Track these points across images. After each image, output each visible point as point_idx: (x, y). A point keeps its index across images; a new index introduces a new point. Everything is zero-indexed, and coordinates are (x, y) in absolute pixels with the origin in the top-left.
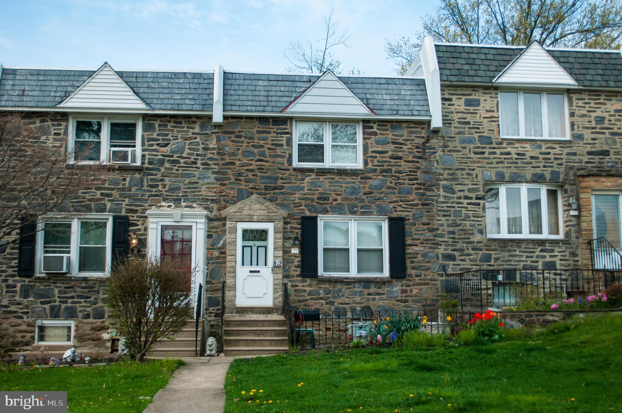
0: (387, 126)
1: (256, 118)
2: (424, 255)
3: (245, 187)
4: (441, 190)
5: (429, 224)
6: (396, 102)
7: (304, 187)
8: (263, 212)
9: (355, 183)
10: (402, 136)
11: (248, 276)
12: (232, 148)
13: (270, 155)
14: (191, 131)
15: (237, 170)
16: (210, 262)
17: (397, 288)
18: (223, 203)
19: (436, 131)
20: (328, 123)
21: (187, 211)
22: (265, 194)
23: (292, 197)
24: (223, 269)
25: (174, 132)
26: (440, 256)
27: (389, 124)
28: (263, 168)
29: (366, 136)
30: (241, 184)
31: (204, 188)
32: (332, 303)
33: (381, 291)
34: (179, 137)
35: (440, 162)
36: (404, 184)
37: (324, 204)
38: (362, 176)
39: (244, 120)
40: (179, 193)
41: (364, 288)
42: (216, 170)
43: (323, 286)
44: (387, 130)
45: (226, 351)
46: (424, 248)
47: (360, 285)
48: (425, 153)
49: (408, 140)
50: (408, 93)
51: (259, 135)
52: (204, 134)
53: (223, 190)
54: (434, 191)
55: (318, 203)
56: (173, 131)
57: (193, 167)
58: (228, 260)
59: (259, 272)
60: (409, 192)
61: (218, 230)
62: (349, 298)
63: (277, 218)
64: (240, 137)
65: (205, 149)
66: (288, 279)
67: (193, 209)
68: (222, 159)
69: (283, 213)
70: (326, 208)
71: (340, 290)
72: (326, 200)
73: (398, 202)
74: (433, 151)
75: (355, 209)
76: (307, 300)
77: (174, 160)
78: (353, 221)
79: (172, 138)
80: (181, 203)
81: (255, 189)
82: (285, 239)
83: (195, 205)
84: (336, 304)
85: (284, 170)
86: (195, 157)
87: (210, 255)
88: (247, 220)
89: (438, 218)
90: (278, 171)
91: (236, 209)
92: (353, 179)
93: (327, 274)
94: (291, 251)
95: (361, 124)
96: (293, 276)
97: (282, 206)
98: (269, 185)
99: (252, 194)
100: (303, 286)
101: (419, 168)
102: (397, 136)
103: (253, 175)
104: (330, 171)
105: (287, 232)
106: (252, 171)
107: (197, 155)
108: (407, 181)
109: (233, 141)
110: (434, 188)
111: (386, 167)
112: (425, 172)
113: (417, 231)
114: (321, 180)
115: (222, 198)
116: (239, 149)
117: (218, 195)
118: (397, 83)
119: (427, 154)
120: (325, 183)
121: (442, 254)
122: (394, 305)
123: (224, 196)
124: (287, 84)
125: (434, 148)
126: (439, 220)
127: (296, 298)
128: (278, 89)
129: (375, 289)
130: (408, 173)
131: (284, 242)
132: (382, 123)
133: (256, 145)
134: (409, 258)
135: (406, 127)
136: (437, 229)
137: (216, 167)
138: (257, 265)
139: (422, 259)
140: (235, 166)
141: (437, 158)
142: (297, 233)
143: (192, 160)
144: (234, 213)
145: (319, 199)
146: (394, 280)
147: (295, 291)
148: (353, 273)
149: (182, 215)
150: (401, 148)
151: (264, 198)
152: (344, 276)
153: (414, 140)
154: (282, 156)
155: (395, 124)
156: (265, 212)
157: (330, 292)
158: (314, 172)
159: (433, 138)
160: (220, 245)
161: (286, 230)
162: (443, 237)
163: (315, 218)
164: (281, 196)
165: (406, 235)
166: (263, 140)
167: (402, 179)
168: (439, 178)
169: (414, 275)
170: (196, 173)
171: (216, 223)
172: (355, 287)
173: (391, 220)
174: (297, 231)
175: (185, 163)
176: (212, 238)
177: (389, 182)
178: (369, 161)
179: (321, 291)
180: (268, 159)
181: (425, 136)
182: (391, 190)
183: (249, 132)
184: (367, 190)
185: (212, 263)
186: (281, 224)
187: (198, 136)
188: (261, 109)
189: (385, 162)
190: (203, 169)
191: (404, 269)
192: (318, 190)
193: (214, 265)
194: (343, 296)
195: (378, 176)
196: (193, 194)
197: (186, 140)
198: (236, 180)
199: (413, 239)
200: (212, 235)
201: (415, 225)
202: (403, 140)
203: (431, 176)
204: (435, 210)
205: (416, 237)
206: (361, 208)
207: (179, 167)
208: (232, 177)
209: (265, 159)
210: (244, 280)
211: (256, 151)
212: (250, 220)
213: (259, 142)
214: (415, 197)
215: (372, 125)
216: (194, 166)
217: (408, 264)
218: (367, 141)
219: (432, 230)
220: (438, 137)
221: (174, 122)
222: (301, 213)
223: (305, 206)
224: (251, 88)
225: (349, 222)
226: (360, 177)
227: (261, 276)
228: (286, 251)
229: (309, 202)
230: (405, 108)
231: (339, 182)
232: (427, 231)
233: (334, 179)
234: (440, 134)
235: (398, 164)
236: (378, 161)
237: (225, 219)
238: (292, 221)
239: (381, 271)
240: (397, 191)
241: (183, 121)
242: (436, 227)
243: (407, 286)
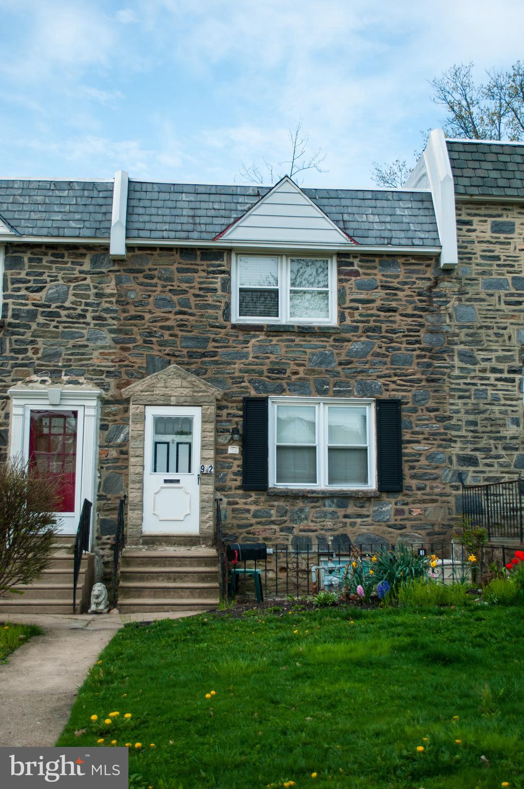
0: (374, 261)
1: (177, 249)
2: (430, 457)
3: (158, 353)
4: (456, 358)
5: (437, 410)
6: (388, 226)
7: (248, 353)
8: (186, 391)
9: (325, 347)
10: (398, 276)
11: (162, 488)
12: (140, 294)
13: (196, 305)
14: (78, 268)
15: (146, 327)
16: (104, 466)
17: (389, 506)
18: (125, 377)
19: (448, 270)
20: (284, 258)
21: (70, 389)
22: (188, 364)
23: (230, 368)
24: (123, 477)
25: (52, 269)
26: (454, 459)
27: (377, 260)
28: (185, 325)
29: (343, 277)
30: (152, 349)
31: (96, 354)
32: (290, 530)
33: (364, 511)
34: (59, 278)
35: (454, 317)
36: (399, 349)
37: (279, 378)
38: (337, 336)
39: (158, 251)
40: (58, 362)
41: (339, 506)
42: (115, 327)
43: (276, 503)
44: (375, 268)
45: (121, 605)
46: (430, 446)
47: (333, 502)
48: (431, 302)
49: (406, 283)
50: (406, 212)
51: (181, 274)
52: (98, 273)
53: (126, 357)
54: (445, 360)
55: (268, 377)
56: (50, 268)
57: (79, 323)
58: (131, 463)
59: (178, 481)
60: (407, 362)
61: (116, 418)
62: (315, 522)
63: (206, 400)
64: (152, 277)
65: (98, 295)
66: (223, 493)
67: (79, 386)
68: (124, 311)
69: (216, 392)
70: (281, 385)
71: (302, 510)
72: (281, 373)
73: (390, 377)
74: (444, 299)
75: (325, 387)
76: (251, 525)
77: (51, 312)
78: (322, 404)
79: (49, 279)
80: (61, 376)
81: (174, 355)
82: (219, 431)
83: (82, 380)
84: (295, 531)
85: (217, 327)
86: (83, 307)
87: (104, 456)
88: (161, 402)
89: (451, 401)
90: (208, 328)
91: (144, 386)
92: (323, 341)
93: (282, 486)
94: (227, 450)
95: (335, 259)
96: (230, 489)
97: (214, 381)
98: (195, 350)
99: (169, 363)
100: (246, 504)
101: (422, 325)
102: (390, 276)
103: (171, 335)
104: (287, 329)
105: (221, 422)
106: (169, 328)
107: (87, 304)
108: (404, 345)
109: (141, 284)
110: (445, 356)
111: (372, 324)
112: (432, 332)
113: (420, 420)
114: (274, 342)
115: (124, 369)
116: (150, 296)
117: (117, 364)
118: (390, 197)
119: (435, 305)
120: (280, 348)
121: (458, 456)
122: (384, 532)
123: (127, 366)
124: (223, 198)
125: (445, 296)
126: (452, 404)
127: (235, 522)
128: (210, 205)
129: (356, 508)
130: (407, 333)
131: (216, 437)
132: (367, 257)
133: (175, 290)
134: (406, 461)
135: (403, 264)
136: (450, 418)
137: (115, 322)
138: (177, 471)
139: (427, 463)
140: (143, 322)
141: (450, 310)
142: (237, 423)
143: (79, 311)
144: (142, 391)
145: (271, 371)
146: (384, 495)
147: (234, 510)
148: (322, 483)
149: (62, 394)
150: (395, 295)
151: (188, 370)
152: (309, 488)
153: (415, 283)
154: (214, 306)
155: (386, 259)
156: (188, 390)
157: (286, 512)
158: (262, 331)
159: (443, 280)
160: (119, 441)
161: (220, 419)
162: (459, 430)
163: (265, 401)
164: (213, 366)
165: (403, 426)
166: (187, 282)
167: (397, 342)
168: (453, 341)
169: (414, 487)
170: (85, 331)
171: (114, 408)
172: (325, 506)
173: (380, 403)
174: (236, 419)
175: (68, 316)
176: (107, 429)
177: (376, 346)
178: (346, 315)
179: (273, 512)
180: (194, 311)
181: (432, 277)
182: (380, 359)
183: (165, 270)
184: (343, 358)
185: (108, 468)
186: (212, 409)
187: (88, 276)
188: (183, 235)
189: (372, 315)
190: (95, 325)
191: (400, 477)
192: (269, 358)
193: (111, 471)
194: (306, 518)
195: (361, 336)
196: (80, 363)
197: (70, 281)
198: (145, 342)
199: (413, 433)
200: (108, 426)
201: (417, 411)
202: (398, 283)
203: (441, 337)
204: (446, 389)
205: (417, 429)
206: (335, 386)
207: (58, 322)
208: (138, 337)
209: (190, 311)
210: (156, 493)
211: (175, 298)
212: (166, 403)
213: (180, 285)
214: (416, 368)
215: (351, 260)
216: (81, 320)
217: (406, 471)
218: (344, 284)
219: (442, 419)
220: (452, 278)
221: (53, 255)
222: (243, 392)
223: (249, 382)
224: (170, 204)
225: (317, 406)
226: (332, 338)
227: (181, 488)
228: (220, 451)
229: (255, 376)
230: (402, 235)
231: (301, 346)
232: (434, 421)
233: (293, 341)
234: (454, 275)
235: (390, 319)
236: (361, 315)
237: (127, 401)
238: (230, 405)
239: (365, 480)
240: (388, 360)
241: (66, 253)
242: (448, 414)
243: (404, 504)
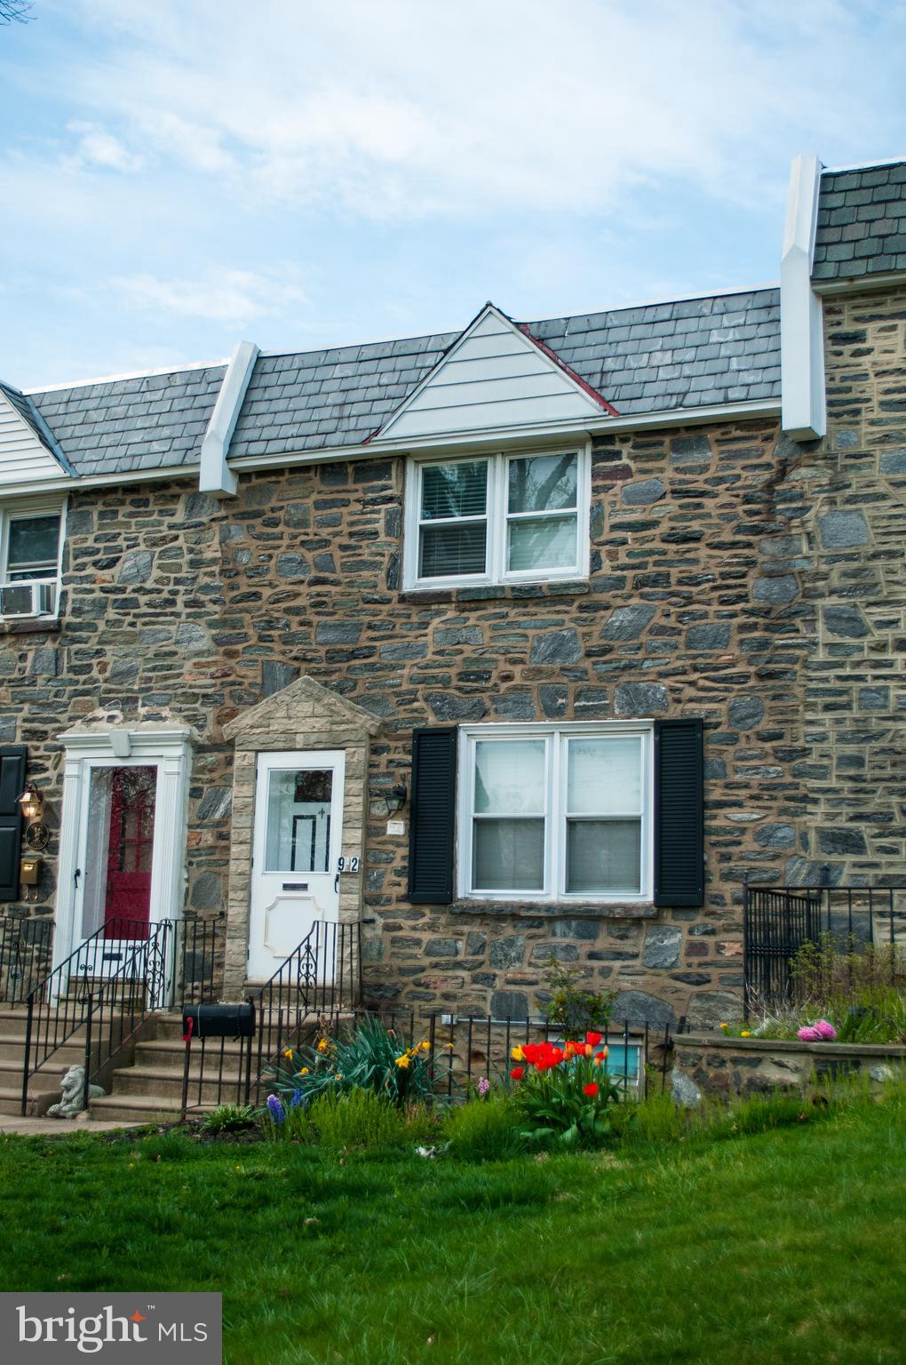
0: (661, 444)
1: (316, 466)
2: (764, 836)
3: (281, 658)
4: (820, 625)
5: (779, 736)
6: (687, 370)
7: (425, 645)
8: (319, 724)
9: (560, 623)
10: (705, 469)
11: (280, 899)
12: (255, 555)
13: (343, 564)
14: (168, 520)
15: (263, 612)
16: (194, 860)
17: (676, 937)
18: (229, 703)
19: (808, 443)
20: (499, 458)
21: (149, 729)
22: (327, 673)
23: (392, 678)
24: (221, 881)
25: (130, 528)
26: (813, 837)
27: (667, 440)
28: (324, 603)
29: (600, 483)
30: (271, 650)
31: (188, 665)
32: (489, 979)
33: (627, 946)
34: (140, 540)
35: (819, 539)
36: (705, 615)
37: (477, 690)
38: (584, 601)
39: (287, 476)
40: (132, 684)
41: (581, 936)
42: (216, 617)
43: (466, 929)
44: (661, 457)
46: (763, 813)
47: (569, 927)
48: (771, 512)
49: (720, 480)
50: (731, 335)
51: (320, 513)
52: (195, 526)
53: (231, 668)
54: (797, 631)
55: (459, 689)
56: (127, 525)
57: (166, 615)
58: (232, 856)
59: (305, 887)
60: (719, 640)
61: (215, 775)
62: (536, 966)
63: (352, 737)
64: (274, 523)
65: (194, 564)
66: (378, 908)
67: (160, 723)
68: (233, 587)
69: (367, 721)
70: (480, 703)
71: (511, 943)
72: (482, 678)
73: (684, 673)
74: (800, 504)
75: (561, 701)
76: (423, 970)
77: (126, 600)
78: (557, 736)
79: (125, 544)
80: (136, 708)
81: (305, 660)
82: (371, 794)
83: (166, 712)
84: (498, 983)
85: (376, 602)
86: (171, 587)
87: (194, 843)
88: (281, 745)
89: (810, 716)
90: (362, 605)
91: (256, 717)
92: (558, 612)
93: (481, 895)
94: (385, 828)
95: (589, 449)
96: (389, 900)
97: (367, 702)
98: (338, 647)
99: (297, 673)
100: (414, 928)
101: (750, 563)
102: (690, 470)
103: (302, 624)
104: (492, 594)
105: (377, 776)
106: (297, 611)
107: (178, 581)
108: (715, 607)
109: (258, 537)
110: (798, 622)
111: (651, 569)
112: (770, 575)
113: (742, 759)
114: (470, 622)
115: (228, 689)
116: (270, 557)
117: (219, 681)
119: (779, 518)
120: (480, 629)
121: (819, 830)
122: (664, 990)
123: (233, 684)
124: (401, 363)
125: (801, 496)
126: (811, 723)
127: (397, 962)
128: (374, 380)
129: (611, 940)
130: (719, 582)
131: (368, 806)
132: (647, 437)
133: (311, 542)
134: (714, 845)
135: (717, 441)
136: (805, 752)
137: (217, 608)
138: (293, 869)
139: (756, 847)
140: (259, 603)
141: (810, 526)
142: (403, 778)
143: (165, 595)
144: (252, 727)
145: (464, 676)
146: (667, 914)
147: (394, 941)
148: (553, 891)
149: (131, 739)
150: (699, 506)
151: (326, 684)
152: (527, 900)
153: (738, 477)
154: (372, 563)
155: (684, 435)
156: (324, 720)
157: (483, 946)
158: (451, 602)
159: (798, 465)
160: (217, 816)
161: (375, 770)
162: (823, 777)
163: (453, 733)
164: (366, 675)
165: (708, 773)
166: (329, 526)
167: (699, 602)
168: (815, 589)
169: (728, 899)
170: (173, 628)
171: (211, 758)
172: (554, 934)
173: (662, 728)
174: (403, 771)
175: (149, 605)
176: (200, 796)
177: (659, 613)
178: (603, 556)
179: (460, 945)
180: (339, 575)
181: (774, 462)
182: (665, 639)
183: (296, 506)
184: (596, 642)
185: (199, 865)
186: (361, 754)
187: (181, 533)
188: (317, 441)
189: (651, 553)
190: (189, 615)
191: (700, 876)
192: (461, 652)
193: (204, 869)
194: (519, 959)
195: (630, 596)
196: (164, 683)
197: (154, 545)
198: (261, 639)
199: (727, 786)
200: (201, 790)
201: (737, 740)
202: (706, 481)
203: (789, 584)
204: (799, 691)
205: (738, 778)
206: (577, 697)
207: (136, 616)
208: (251, 632)
209: (332, 576)
210: (270, 909)
211: (309, 556)
212: (288, 746)
213: (319, 531)
214: (737, 652)
215: (617, 447)
216: (168, 610)
217: (714, 865)
218: (602, 496)
219: (788, 755)
220: (816, 458)
221: (133, 503)
222: (415, 720)
223: (426, 700)
224: (311, 388)
225: (547, 740)
226: (576, 604)
227: (308, 899)
228: (372, 830)
229: (437, 689)
230: (709, 382)
231: (518, 624)
232: (771, 760)
233: (505, 616)
234: (822, 450)
235: (688, 556)
236: (630, 554)
237: (231, 744)
238: (393, 744)
239: (636, 885)
240: (682, 639)
241: (151, 497)
242: (800, 744)
243: (706, 933)
